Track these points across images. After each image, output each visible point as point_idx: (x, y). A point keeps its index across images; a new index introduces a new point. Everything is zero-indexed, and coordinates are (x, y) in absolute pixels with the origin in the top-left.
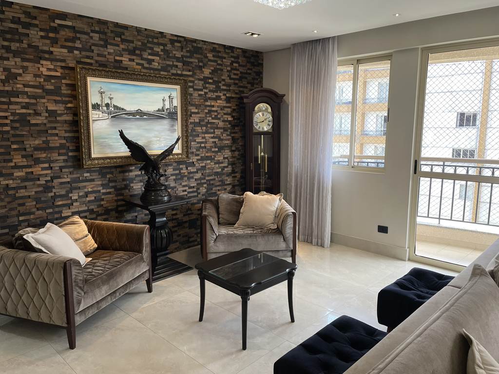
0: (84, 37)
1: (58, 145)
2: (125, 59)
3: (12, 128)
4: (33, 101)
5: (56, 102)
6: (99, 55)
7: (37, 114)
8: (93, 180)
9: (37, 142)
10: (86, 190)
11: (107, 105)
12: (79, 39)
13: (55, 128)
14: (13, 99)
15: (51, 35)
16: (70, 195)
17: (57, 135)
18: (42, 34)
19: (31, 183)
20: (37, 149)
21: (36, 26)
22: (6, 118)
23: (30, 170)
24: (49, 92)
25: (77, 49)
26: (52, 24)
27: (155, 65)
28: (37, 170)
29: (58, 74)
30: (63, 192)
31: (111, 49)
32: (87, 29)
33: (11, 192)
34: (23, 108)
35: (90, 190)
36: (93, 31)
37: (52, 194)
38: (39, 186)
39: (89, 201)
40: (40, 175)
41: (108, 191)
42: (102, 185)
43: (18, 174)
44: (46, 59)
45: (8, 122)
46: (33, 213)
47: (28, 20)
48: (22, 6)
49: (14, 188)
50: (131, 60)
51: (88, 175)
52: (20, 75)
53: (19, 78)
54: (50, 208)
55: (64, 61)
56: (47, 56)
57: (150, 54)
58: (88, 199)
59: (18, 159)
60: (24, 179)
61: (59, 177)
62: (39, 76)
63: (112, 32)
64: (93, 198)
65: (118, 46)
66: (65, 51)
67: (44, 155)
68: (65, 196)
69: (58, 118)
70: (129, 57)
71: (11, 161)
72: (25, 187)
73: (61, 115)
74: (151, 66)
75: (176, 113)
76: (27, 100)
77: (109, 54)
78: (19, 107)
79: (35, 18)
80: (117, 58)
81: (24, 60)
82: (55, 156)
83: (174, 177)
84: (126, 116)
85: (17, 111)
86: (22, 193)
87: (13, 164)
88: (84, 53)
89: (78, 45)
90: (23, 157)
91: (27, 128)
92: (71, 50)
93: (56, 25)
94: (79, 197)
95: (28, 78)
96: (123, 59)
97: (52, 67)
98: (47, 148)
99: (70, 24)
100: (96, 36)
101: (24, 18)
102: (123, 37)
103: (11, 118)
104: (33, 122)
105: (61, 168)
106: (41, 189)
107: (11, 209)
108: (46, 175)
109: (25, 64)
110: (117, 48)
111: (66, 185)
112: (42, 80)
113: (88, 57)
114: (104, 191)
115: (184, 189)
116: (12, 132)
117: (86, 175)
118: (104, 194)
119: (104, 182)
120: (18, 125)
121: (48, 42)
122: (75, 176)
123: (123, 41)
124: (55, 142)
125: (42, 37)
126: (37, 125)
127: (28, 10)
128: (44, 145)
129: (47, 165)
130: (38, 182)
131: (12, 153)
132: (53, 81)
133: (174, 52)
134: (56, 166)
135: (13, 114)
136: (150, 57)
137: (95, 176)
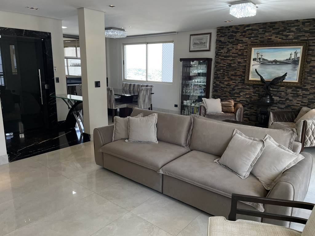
0: (255, 32)
1: (239, 74)
2: (273, 38)
3: (226, 68)
4: (234, 59)
5: (242, 58)
6: (261, 38)
7: (234, 63)
8: (249, 89)
9: (232, 73)
10: (246, 93)
11: (260, 59)
12: (253, 33)
13: (239, 68)
14: (228, 58)
15: (243, 34)
16: (240, 93)
17: (239, 70)
18: (240, 34)
19: (229, 87)
20: (232, 75)
21: (239, 32)
22: (225, 64)
23: (229, 82)
24: (239, 55)
25: (253, 37)
26: (244, 30)
27: (291, 37)
28: (231, 82)
29: (243, 48)
30: (238, 92)
31: (267, 34)
32: (257, 28)
33: (223, 89)
34: (230, 61)
35: (248, 93)
36: (260, 28)
37: (235, 92)
38: (231, 88)
39: (247, 97)
40: (232, 84)
41: (255, 95)
42: (253, 92)
43: (226, 83)
44: (240, 43)
45: (225, 66)
46: (228, 97)
47: (236, 30)
48: (235, 26)
49: (223, 88)
50: (276, 37)
51: (248, 87)
52: (231, 50)
53: (231, 51)
54: (233, 96)
55: (247, 43)
56: (241, 42)
57: (287, 32)
58: (247, 96)
59: (226, 79)
60: (227, 85)
61: (237, 86)
62: (237, 50)
63: (269, 26)
64: (249, 96)
65: (271, 32)
66: (248, 39)
67: (234, 77)
68: (239, 93)
69: (241, 65)
70: (276, 36)
71: (224, 78)
72: (226, 88)
73: (242, 63)
74: (288, 38)
75: (298, 61)
76: (232, 58)
77: (266, 36)
78: (229, 61)
79: (239, 29)
80: (270, 37)
81: (233, 45)
82: (237, 78)
83: (292, 95)
84: (268, 63)
85: (229, 62)
86: (225, 89)
87: (224, 80)
88: (255, 38)
89: (253, 35)
90: (228, 77)
91: (231, 68)
92: (250, 38)
93: (245, 30)
94: (243, 95)
95: (234, 51)
96: (272, 37)
97: (242, 46)
98: (235, 75)
99: (251, 28)
100: (261, 30)
101: (235, 30)
102: (274, 27)
103: (226, 64)
104: (232, 66)
105: (239, 83)
106: (231, 89)
107: (222, 94)
108: (234, 85)
109: (234, 46)
110: (270, 33)
111: (239, 89)
112: (238, 51)
113: (256, 40)
114: (253, 94)
115: (298, 102)
116: (226, 69)
117: (247, 87)
118: (253, 96)
119: (254, 91)
120: (228, 67)
121: (242, 37)
122: (243, 86)
123: (273, 29)
124: (238, 73)
125: (240, 35)
126: (233, 67)
127: (237, 27)
128: (235, 74)
129: (234, 81)
130: (231, 87)
131: (225, 76)
132: (241, 51)
133: (304, 28)
134: (237, 82)
135: (228, 63)
136: (288, 34)
137: (251, 88)
